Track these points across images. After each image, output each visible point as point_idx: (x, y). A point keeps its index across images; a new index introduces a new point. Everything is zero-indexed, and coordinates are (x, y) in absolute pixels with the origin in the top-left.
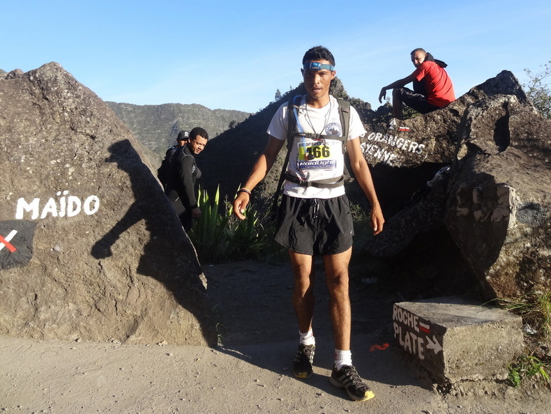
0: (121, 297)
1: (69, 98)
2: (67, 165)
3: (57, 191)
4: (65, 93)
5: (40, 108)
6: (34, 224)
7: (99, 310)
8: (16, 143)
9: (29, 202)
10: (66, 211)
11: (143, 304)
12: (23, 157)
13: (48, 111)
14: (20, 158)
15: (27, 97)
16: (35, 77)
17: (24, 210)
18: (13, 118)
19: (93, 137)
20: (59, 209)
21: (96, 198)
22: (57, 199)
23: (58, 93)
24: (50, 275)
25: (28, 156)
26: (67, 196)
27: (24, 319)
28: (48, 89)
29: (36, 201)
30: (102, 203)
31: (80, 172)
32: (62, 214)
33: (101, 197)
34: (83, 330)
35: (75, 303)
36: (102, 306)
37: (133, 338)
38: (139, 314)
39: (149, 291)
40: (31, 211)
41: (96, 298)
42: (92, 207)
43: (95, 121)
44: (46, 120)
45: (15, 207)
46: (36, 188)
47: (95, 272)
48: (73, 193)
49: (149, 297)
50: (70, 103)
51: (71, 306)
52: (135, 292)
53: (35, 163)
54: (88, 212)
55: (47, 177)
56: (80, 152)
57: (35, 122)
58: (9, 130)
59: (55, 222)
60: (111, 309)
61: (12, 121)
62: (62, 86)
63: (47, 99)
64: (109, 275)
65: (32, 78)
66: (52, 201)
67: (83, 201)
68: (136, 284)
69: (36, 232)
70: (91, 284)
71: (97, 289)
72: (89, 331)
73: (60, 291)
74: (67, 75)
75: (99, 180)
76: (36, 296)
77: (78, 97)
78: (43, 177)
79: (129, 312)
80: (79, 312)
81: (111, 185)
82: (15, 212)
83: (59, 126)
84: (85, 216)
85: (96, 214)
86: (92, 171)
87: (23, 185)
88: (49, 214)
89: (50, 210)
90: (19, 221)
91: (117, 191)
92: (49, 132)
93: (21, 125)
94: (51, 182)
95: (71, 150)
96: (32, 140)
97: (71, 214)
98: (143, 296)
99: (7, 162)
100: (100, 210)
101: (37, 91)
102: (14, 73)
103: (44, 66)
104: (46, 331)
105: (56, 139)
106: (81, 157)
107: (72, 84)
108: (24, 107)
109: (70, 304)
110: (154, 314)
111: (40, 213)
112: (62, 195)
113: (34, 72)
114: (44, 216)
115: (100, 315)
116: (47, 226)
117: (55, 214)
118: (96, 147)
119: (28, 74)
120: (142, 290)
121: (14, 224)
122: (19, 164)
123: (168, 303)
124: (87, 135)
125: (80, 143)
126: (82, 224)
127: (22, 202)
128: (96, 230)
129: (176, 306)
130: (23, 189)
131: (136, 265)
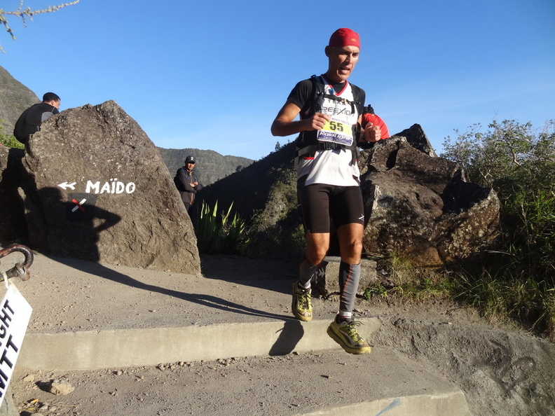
0: (145, 243)
2: (117, 163)
3: (110, 178)
5: (102, 128)
6: (97, 196)
7: (131, 249)
8: (87, 148)
9: (94, 183)
10: (115, 190)
11: (157, 248)
12: (92, 157)
13: (107, 130)
14: (90, 157)
15: (95, 121)
16: (100, 109)
17: (91, 188)
18: (86, 133)
19: (133, 148)
20: (111, 189)
21: (134, 184)
22: (110, 183)
23: (114, 119)
25: (94, 156)
26: (116, 182)
28: (108, 117)
29: (98, 183)
30: (136, 187)
31: (124, 168)
32: (113, 192)
33: (136, 184)
34: (121, 260)
35: (118, 244)
36: (134, 247)
37: (150, 266)
38: (155, 253)
39: (162, 241)
40: (95, 189)
41: (130, 243)
42: (131, 189)
43: (136, 138)
44: (106, 136)
45: (86, 186)
46: (98, 175)
47: (131, 227)
48: (120, 180)
49: (161, 244)
50: (121, 126)
51: (115, 246)
52: (153, 240)
53: (98, 161)
54: (128, 192)
55: (105, 169)
56: (125, 156)
57: (99, 136)
58: (84, 140)
59: (109, 196)
60: (139, 249)
61: (86, 135)
62: (117, 115)
63: (107, 123)
64: (139, 229)
65: (98, 109)
66: (107, 184)
67: (125, 185)
68: (154, 236)
69: (97, 201)
70: (128, 234)
71: (131, 237)
72: (125, 260)
73: (110, 236)
74: (120, 109)
75: (136, 174)
77: (126, 122)
78: (103, 169)
79: (149, 251)
81: (143, 177)
82: (86, 188)
83: (114, 139)
84: (127, 194)
85: (133, 193)
86: (132, 168)
87: (91, 172)
88: (105, 191)
89: (106, 189)
90: (88, 194)
91: (146, 181)
92: (107, 143)
93: (91, 137)
94: (107, 173)
95: (120, 154)
96: (97, 147)
97: (118, 192)
98: (158, 243)
99: (82, 159)
100: (135, 191)
102: (87, 106)
103: (106, 102)
105: (111, 147)
106: (126, 159)
107: (122, 114)
108: (93, 126)
109: (115, 244)
110: (164, 254)
111: (100, 191)
112: (113, 181)
113: (100, 106)
114: (102, 192)
115: (132, 252)
116: (104, 198)
117: (109, 192)
118: (135, 153)
119: (96, 107)
120: (158, 239)
121: (84, 195)
122: (89, 160)
123: (172, 249)
124: (130, 146)
125: (125, 150)
126: (124, 198)
127: (89, 184)
128: (133, 203)
129: (177, 250)
130: (91, 175)
131: (155, 225)
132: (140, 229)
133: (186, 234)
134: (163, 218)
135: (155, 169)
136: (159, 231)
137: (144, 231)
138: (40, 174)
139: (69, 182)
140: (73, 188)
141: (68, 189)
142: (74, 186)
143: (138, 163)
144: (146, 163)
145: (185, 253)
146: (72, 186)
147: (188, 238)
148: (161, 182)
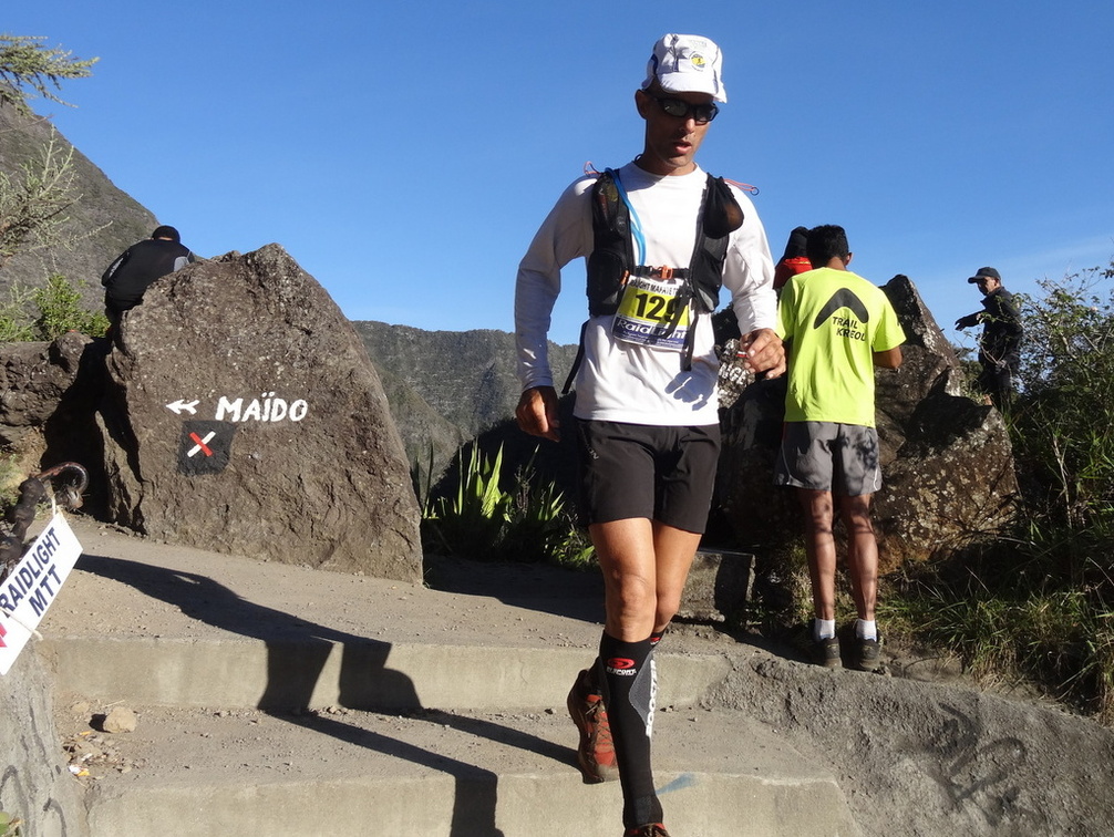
0: (318, 517)
1: (288, 285)
2: (277, 364)
3: (262, 392)
4: (285, 280)
5: (255, 296)
6: (235, 425)
7: (293, 530)
8: (224, 335)
9: (231, 401)
10: (270, 416)
11: (342, 527)
12: (231, 351)
13: (262, 300)
14: (227, 352)
15: (242, 283)
16: (253, 261)
17: (225, 411)
18: (224, 307)
19: (308, 333)
21: (305, 404)
22: (261, 402)
23: (276, 280)
24: (244, 486)
25: (236, 350)
26: (273, 399)
27: (212, 532)
28: (265, 275)
29: (239, 401)
30: (310, 409)
31: (290, 371)
32: (265, 418)
33: (310, 402)
34: (273, 550)
35: (268, 520)
36: (297, 526)
37: (327, 564)
39: (350, 513)
40: (233, 412)
41: (292, 517)
42: (299, 412)
43: (314, 315)
44: (260, 311)
45: (217, 406)
46: (240, 386)
47: (294, 486)
48: (279, 395)
49: (350, 521)
50: (288, 292)
51: (264, 523)
52: (335, 512)
53: (242, 359)
54: (294, 418)
55: (254, 375)
56: (293, 348)
57: (247, 312)
58: (219, 319)
59: (256, 426)
60: (307, 530)
61: (223, 310)
62: (281, 272)
63: (263, 286)
64: (309, 490)
65: (249, 261)
66: (255, 403)
67: (289, 405)
68: (337, 503)
69: (236, 436)
70: (288, 500)
71: (294, 505)
72: (280, 551)
73: (254, 504)
74: (288, 260)
75: (310, 382)
76: (228, 507)
77: (297, 285)
78: (250, 374)
79: (325, 535)
80: (271, 531)
81: (323, 388)
82: (216, 411)
83: (274, 318)
84: (290, 422)
85: (302, 421)
86: (304, 372)
87: (227, 381)
88: (251, 417)
89: (253, 413)
90: (219, 422)
91: (329, 396)
92: (261, 324)
93: (232, 315)
94: (256, 383)
95: (283, 346)
96: (242, 332)
97: (275, 418)
98: (343, 518)
99: (213, 355)
100: (307, 416)
101: (253, 277)
102: (230, 255)
103: (264, 248)
104: (234, 546)
105: (268, 333)
106: (292, 357)
107: (292, 269)
108: (237, 294)
109: (263, 521)
110: (353, 540)
111: (242, 416)
112: (267, 397)
113: (253, 254)
114: (245, 418)
115: (293, 535)
116: (248, 430)
117: (257, 418)
118: (311, 344)
119: (246, 257)
120: (343, 511)
121: (213, 425)
122: (225, 358)
123: (370, 529)
124: (303, 329)
125: (293, 339)
126: (285, 431)
127: (223, 401)
128: (301, 438)
129: (378, 533)
130: (227, 386)
131: (339, 481)
132: (311, 491)
133: (398, 501)
134: (355, 469)
135: (346, 373)
136: (346, 493)
137: (319, 494)
138: (135, 385)
139: (186, 400)
140: (193, 411)
141: (185, 412)
142: (195, 407)
143: (315, 363)
144: (331, 364)
145: (395, 538)
146: (191, 408)
147: (401, 508)
148: (357, 399)
